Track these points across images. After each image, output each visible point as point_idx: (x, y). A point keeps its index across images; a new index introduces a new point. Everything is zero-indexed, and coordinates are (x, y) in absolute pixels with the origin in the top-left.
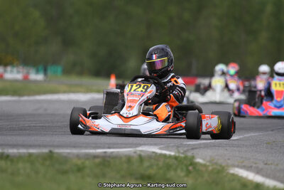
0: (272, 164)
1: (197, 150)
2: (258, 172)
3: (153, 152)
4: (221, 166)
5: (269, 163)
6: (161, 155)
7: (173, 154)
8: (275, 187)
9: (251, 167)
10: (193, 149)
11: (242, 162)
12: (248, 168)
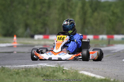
0: (96, 69)
1: (63, 64)
2: (92, 72)
3: (46, 66)
4: (75, 70)
5: (95, 68)
6: (49, 67)
7: (54, 66)
8: (100, 78)
9: (88, 70)
10: (61, 64)
11: (84, 69)
12: (87, 71)
